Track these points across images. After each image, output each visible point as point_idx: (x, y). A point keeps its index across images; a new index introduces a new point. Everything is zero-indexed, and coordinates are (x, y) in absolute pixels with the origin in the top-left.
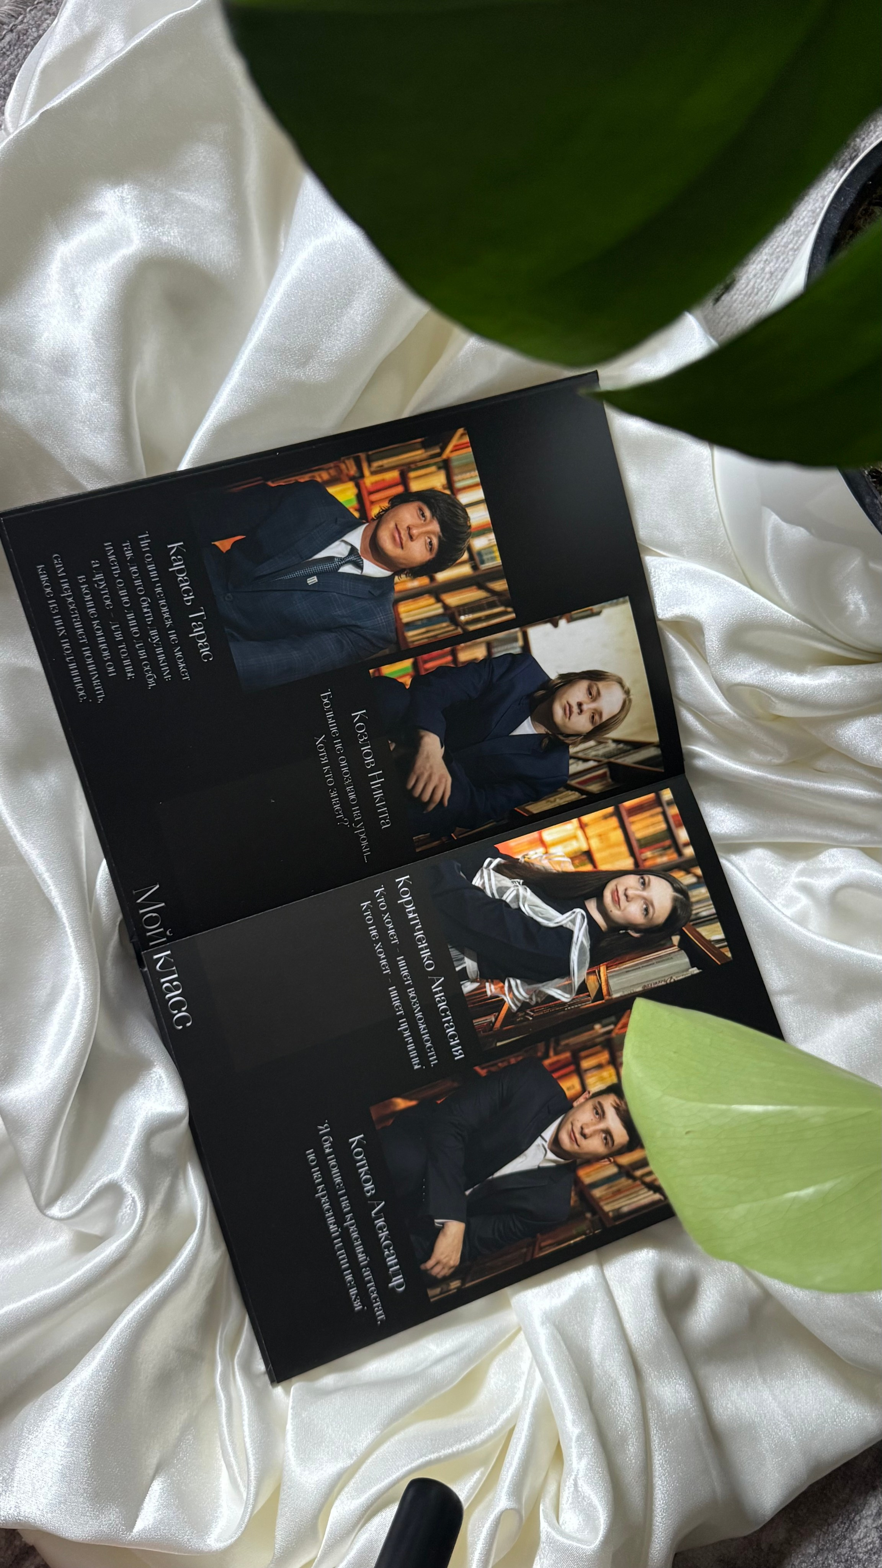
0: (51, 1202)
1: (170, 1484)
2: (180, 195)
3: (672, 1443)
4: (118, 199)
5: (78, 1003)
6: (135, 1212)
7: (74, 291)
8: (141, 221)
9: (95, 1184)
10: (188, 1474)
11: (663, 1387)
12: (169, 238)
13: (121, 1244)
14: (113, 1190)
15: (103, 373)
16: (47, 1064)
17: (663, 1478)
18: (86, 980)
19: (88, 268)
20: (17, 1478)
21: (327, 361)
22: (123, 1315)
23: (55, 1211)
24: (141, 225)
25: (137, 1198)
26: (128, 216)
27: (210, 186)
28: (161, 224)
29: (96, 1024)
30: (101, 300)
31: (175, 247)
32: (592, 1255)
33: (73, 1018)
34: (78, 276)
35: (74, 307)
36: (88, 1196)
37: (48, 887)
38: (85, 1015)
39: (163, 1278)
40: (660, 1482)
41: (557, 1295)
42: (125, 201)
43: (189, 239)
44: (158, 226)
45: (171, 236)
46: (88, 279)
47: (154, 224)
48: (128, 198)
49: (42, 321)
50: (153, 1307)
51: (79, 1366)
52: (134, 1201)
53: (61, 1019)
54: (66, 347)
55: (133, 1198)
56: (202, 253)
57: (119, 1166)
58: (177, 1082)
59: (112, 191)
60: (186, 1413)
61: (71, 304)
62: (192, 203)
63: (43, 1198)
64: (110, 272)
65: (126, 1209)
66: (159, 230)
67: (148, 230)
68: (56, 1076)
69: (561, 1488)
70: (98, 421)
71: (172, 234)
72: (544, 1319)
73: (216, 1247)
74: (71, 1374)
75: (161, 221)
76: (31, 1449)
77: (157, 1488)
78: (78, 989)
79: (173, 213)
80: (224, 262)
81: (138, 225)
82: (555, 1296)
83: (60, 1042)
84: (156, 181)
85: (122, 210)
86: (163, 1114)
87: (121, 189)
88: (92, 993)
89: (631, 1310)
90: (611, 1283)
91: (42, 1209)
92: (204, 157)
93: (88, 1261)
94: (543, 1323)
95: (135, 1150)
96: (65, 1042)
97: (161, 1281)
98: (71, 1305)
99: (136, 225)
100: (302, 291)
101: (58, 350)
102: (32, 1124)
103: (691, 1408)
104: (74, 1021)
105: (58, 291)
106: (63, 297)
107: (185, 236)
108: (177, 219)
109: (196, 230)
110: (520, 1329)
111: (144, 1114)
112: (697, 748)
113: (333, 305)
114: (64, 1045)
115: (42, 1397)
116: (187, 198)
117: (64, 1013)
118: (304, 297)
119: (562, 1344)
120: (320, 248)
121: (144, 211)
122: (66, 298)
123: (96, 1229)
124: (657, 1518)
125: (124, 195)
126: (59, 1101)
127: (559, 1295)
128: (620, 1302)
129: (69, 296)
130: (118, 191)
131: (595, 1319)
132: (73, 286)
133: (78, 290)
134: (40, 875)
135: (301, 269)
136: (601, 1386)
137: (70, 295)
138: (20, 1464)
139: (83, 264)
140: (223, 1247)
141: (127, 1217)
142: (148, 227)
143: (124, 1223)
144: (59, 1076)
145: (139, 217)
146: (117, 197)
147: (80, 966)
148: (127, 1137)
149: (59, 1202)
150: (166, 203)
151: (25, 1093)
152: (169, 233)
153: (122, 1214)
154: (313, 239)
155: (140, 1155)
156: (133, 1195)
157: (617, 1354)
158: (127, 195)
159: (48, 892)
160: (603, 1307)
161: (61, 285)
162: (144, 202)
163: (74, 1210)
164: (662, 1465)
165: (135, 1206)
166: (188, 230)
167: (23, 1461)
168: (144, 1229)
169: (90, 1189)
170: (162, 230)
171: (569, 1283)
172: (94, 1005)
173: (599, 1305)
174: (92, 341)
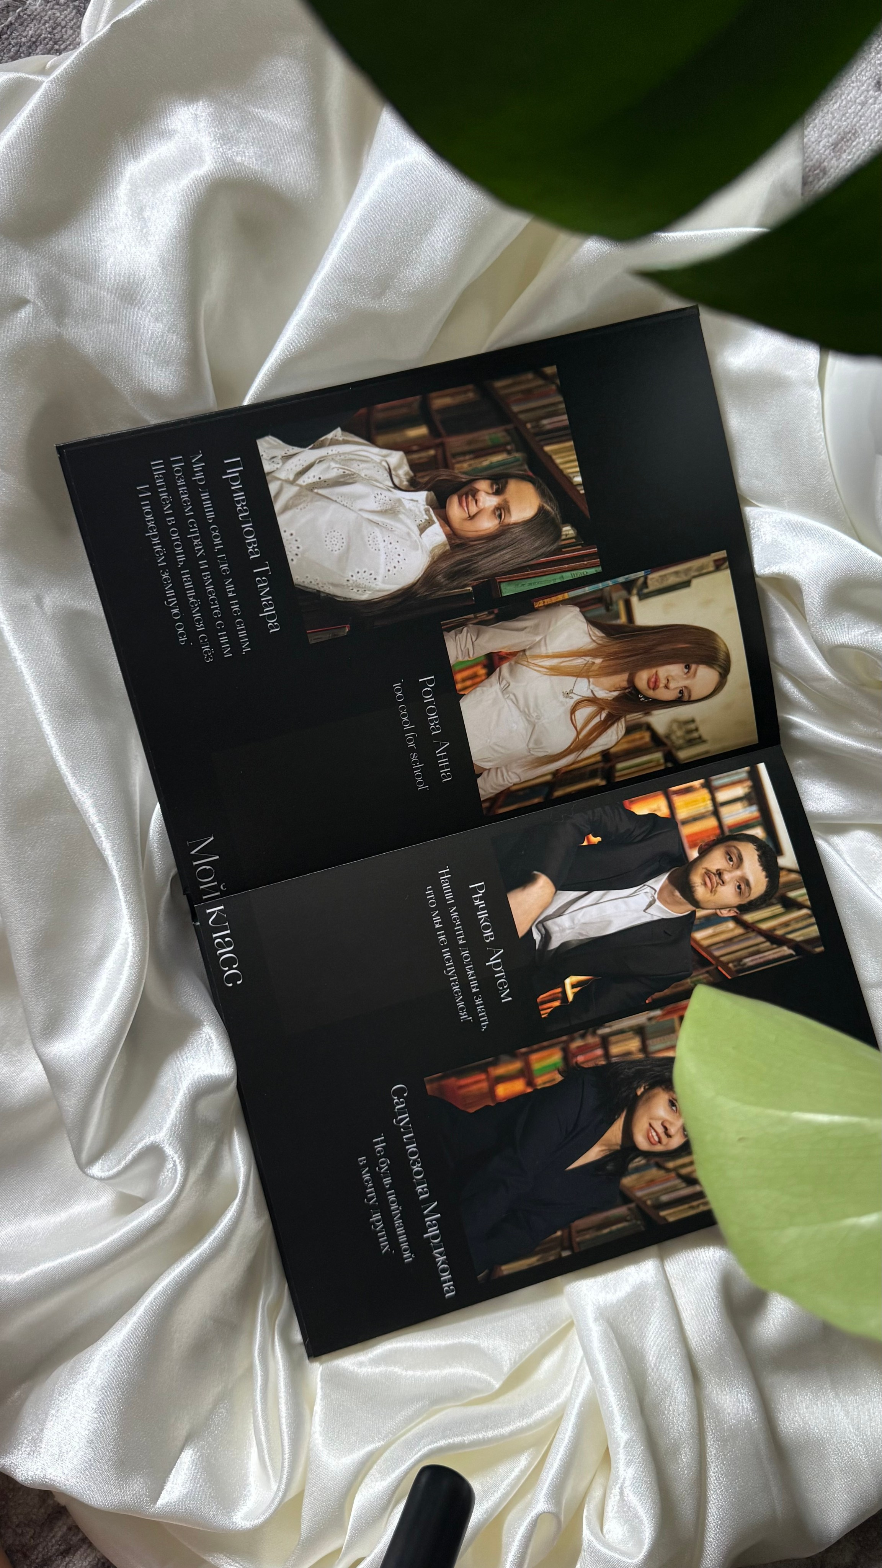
0: (94, 1159)
1: (199, 1456)
2: (257, 113)
3: (730, 1456)
4: (191, 116)
5: (127, 959)
6: (176, 1177)
7: (142, 214)
8: (215, 140)
9: (137, 1145)
10: (218, 1448)
11: (724, 1395)
12: (244, 158)
13: (160, 1209)
14: (154, 1152)
15: (170, 303)
16: (93, 1020)
17: (718, 1491)
18: (134, 935)
19: (158, 190)
20: (45, 1440)
21: (405, 291)
22: (158, 1281)
23: (96, 1170)
24: (214, 144)
25: (178, 1162)
26: (201, 134)
27: (289, 103)
28: (235, 143)
29: (144, 981)
30: (170, 224)
31: (249, 168)
32: (654, 1249)
33: (121, 974)
34: (147, 198)
35: (141, 230)
36: (130, 1157)
37: (101, 837)
38: (133, 971)
39: (201, 1246)
40: (715, 1496)
41: (613, 1290)
42: (199, 119)
43: (264, 160)
44: (232, 145)
45: (245, 156)
46: (157, 201)
47: (228, 143)
48: (202, 116)
49: (108, 245)
50: (189, 1275)
51: (111, 1331)
52: (175, 1165)
53: (110, 974)
54: (131, 274)
55: (175, 1162)
56: (278, 175)
57: (162, 1128)
58: (227, 1044)
59: (186, 109)
60: (220, 1387)
61: (139, 228)
62: (269, 121)
63: (84, 1156)
64: (180, 194)
65: (167, 1173)
66: (233, 150)
67: (221, 149)
68: (101, 1032)
69: (607, 1495)
70: (164, 354)
71: (247, 154)
72: (598, 1315)
73: (259, 1215)
74: (103, 1338)
75: (236, 140)
76: (60, 1411)
77: (187, 1458)
78: (128, 944)
79: (248, 132)
80: (301, 184)
81: (211, 144)
82: (611, 1291)
83: (107, 998)
84: (232, 97)
85: (195, 129)
86: (210, 1076)
87: (195, 106)
88: (140, 950)
89: (693, 1312)
90: (673, 1281)
91: (83, 1166)
92: (283, 71)
93: (126, 1224)
94: (596, 1320)
95: (179, 1112)
96: (112, 998)
97: (199, 1248)
98: (107, 1268)
99: (209, 145)
100: (380, 216)
101: (123, 276)
102: (75, 1081)
103: (753, 1419)
104: (121, 976)
105: (127, 215)
106: (131, 220)
107: (261, 156)
108: (254, 139)
109: (272, 151)
110: (571, 1324)
111: (191, 1075)
112: (796, 718)
113: (413, 231)
114: (111, 1001)
115: (74, 1359)
116: (264, 116)
117: (113, 968)
118: (382, 222)
119: (615, 1343)
120: (400, 169)
121: (218, 129)
122: (134, 222)
123: (138, 1191)
124: (709, 1534)
125: (198, 113)
126: (102, 1058)
127: (616, 1291)
128: (681, 1302)
129: (137, 220)
130: (192, 108)
131: (652, 1319)
132: (142, 209)
133: (147, 214)
134: (93, 825)
135: (380, 192)
136: (654, 1390)
137: (138, 218)
138: (49, 1425)
139: (152, 186)
140: (266, 1216)
141: (168, 1181)
142: (222, 146)
143: (164, 1186)
144: (104, 1033)
145: (212, 135)
146: (190, 114)
147: (129, 920)
148: (172, 1099)
149: (101, 1161)
150: (241, 121)
151: (68, 1048)
152: (244, 153)
153: (163, 1177)
154: (393, 159)
155: (184, 1118)
156: (174, 1159)
157: (673, 1357)
158: (202, 112)
159: (99, 842)
160: (662, 1307)
161: (129, 208)
162: (218, 120)
163: (115, 1170)
164: (717, 1478)
165: (176, 1170)
166: (264, 150)
167: (52, 1423)
168: (184, 1194)
169: (132, 1150)
170: (236, 149)
171: (626, 1279)
172: (142, 961)
173: (658, 1304)
174: (159, 269)
